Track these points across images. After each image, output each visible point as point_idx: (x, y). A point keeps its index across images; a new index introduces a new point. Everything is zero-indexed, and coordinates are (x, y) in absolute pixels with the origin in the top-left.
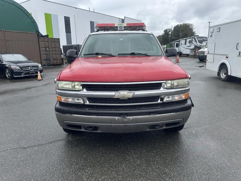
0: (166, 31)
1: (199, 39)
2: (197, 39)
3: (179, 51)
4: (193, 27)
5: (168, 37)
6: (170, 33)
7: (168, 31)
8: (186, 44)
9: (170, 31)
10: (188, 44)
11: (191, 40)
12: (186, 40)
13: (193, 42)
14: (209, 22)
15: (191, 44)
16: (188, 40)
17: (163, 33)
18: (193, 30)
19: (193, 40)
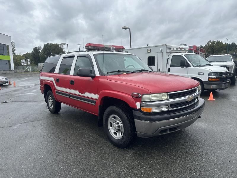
0: (35, 49)
4: (63, 47)
5: (38, 55)
6: (40, 51)
7: (38, 49)
9: (40, 49)
14: (79, 44)
18: (63, 50)
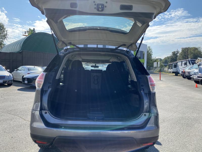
0: (174, 53)
1: (192, 62)
2: (191, 62)
3: (177, 71)
6: (178, 54)
7: (176, 53)
8: (182, 65)
10: (183, 66)
11: (185, 62)
12: (182, 62)
13: (187, 64)
15: (186, 65)
16: (183, 63)
17: (171, 54)
19: (188, 62)
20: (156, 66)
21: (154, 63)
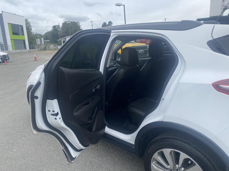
0: (54, 27)
4: (80, 25)
7: (57, 27)
17: (52, 29)
18: (80, 28)
20: (40, 44)
21: (37, 40)
